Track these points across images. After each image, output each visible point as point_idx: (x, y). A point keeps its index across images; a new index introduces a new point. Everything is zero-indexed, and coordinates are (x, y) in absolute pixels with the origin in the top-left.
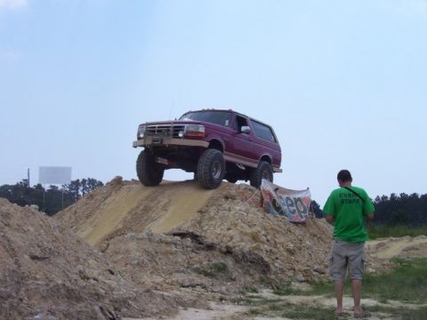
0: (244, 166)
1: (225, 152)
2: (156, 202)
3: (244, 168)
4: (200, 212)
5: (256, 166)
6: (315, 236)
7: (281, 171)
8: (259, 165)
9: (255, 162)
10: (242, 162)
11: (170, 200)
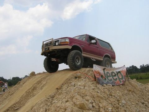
0: (95, 59)
1: (83, 52)
2: (40, 84)
3: (95, 60)
4: (57, 89)
5: (102, 59)
6: (130, 91)
7: (116, 63)
8: (104, 59)
9: (101, 58)
10: (94, 57)
11: (47, 82)
